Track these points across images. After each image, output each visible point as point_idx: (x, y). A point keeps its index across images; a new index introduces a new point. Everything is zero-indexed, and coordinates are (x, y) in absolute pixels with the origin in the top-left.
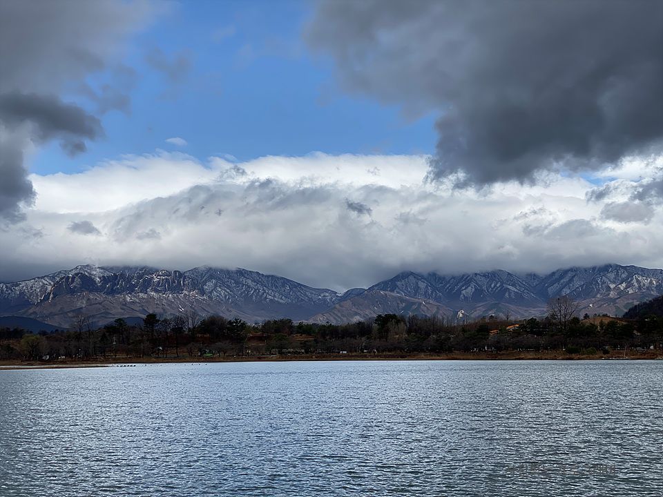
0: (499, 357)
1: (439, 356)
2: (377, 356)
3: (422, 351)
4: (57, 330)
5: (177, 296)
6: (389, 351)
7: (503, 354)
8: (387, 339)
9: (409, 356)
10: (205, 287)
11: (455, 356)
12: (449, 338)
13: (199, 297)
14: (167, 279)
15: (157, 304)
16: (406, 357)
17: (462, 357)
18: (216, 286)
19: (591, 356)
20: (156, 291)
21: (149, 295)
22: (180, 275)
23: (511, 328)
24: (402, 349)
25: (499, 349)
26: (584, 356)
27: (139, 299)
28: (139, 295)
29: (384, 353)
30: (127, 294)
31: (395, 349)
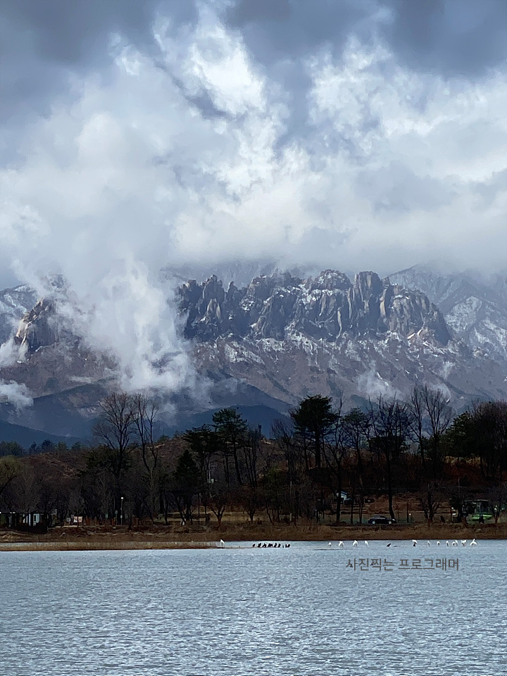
4: (47, 443)
5: (371, 346)
10: (450, 320)
13: (431, 348)
14: (338, 297)
15: (313, 369)
18: (481, 315)
20: (310, 332)
21: (289, 343)
22: (375, 285)
27: (262, 354)
28: (261, 345)
30: (229, 341)
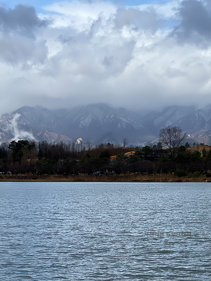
0: (119, 179)
1: (66, 178)
2: (12, 177)
3: (52, 173)
6: (22, 173)
7: (122, 177)
8: (20, 162)
9: (40, 177)
11: (81, 178)
12: (76, 162)
16: (37, 178)
17: (87, 179)
19: (196, 179)
23: (128, 154)
24: (34, 171)
25: (118, 172)
26: (190, 179)
29: (18, 175)
31: (28, 172)
